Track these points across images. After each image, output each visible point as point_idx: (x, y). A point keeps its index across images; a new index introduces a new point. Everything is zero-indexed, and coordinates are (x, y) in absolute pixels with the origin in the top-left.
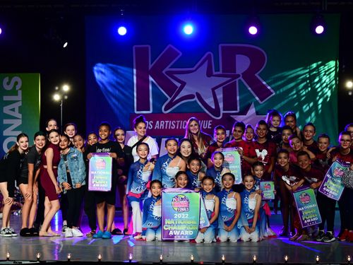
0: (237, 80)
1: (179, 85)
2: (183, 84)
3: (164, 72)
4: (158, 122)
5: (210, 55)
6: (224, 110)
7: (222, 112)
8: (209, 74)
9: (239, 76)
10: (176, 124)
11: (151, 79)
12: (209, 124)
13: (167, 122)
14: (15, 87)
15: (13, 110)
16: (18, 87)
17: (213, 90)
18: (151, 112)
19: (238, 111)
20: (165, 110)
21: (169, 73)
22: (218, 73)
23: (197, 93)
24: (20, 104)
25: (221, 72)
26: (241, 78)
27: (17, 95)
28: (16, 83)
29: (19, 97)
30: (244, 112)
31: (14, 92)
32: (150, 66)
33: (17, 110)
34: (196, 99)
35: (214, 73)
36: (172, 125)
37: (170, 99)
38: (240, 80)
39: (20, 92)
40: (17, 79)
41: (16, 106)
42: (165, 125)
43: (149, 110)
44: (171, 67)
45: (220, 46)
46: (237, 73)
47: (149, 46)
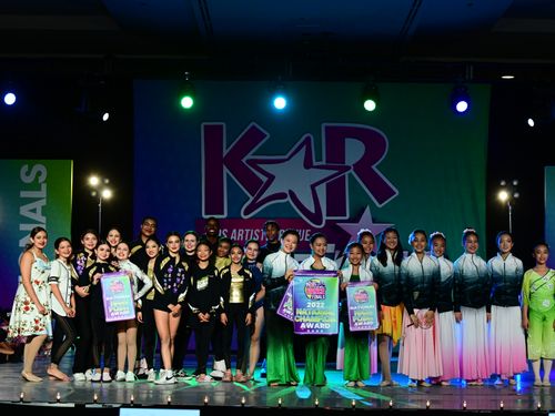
0: (346, 173)
2: (271, 178)
3: (244, 161)
4: (235, 231)
5: (308, 139)
6: (328, 215)
7: (325, 218)
8: (308, 164)
9: (349, 168)
10: (260, 234)
11: (226, 170)
12: (307, 235)
13: (247, 231)
14: (36, 179)
15: (34, 211)
16: (42, 179)
17: (313, 187)
18: (225, 216)
19: (347, 218)
20: (246, 213)
21: (253, 163)
22: (320, 163)
23: (290, 192)
24: (44, 202)
25: (324, 163)
26: (352, 171)
27: (39, 189)
28: (39, 173)
29: (43, 193)
30: (355, 219)
31: (35, 186)
32: (225, 152)
33: (39, 211)
34: (289, 199)
35: (315, 164)
36: (254, 235)
37: (252, 198)
38: (350, 175)
39: (44, 186)
40: (39, 167)
41: (38, 205)
42: (244, 235)
43: (223, 214)
44: (254, 154)
45: (324, 125)
46: (347, 163)
47: (224, 124)
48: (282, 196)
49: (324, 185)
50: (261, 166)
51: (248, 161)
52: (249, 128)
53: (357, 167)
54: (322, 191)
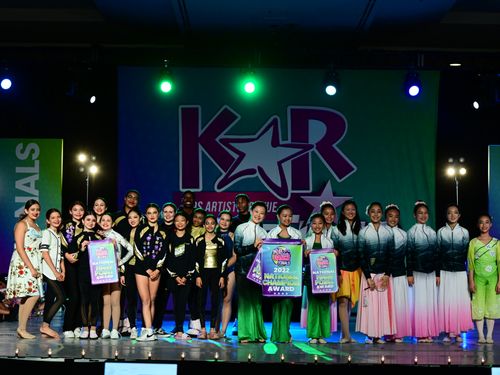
0: (310, 152)
1: (236, 156)
2: (242, 155)
3: (217, 140)
4: (209, 203)
5: (275, 121)
6: (293, 189)
7: (290, 191)
8: (275, 143)
9: (312, 147)
10: (232, 206)
11: (201, 148)
12: (274, 207)
13: (220, 203)
14: (30, 155)
15: (28, 185)
16: (35, 156)
17: (280, 164)
18: (200, 190)
19: (310, 191)
20: (219, 187)
21: (226, 142)
22: (286, 142)
23: (260, 168)
24: (37, 177)
25: (289, 142)
26: (314, 149)
27: (33, 166)
28: (33, 151)
29: (36, 169)
30: (318, 192)
31: (29, 163)
32: (201, 132)
33: (33, 185)
34: (258, 174)
35: (281, 142)
36: (226, 207)
37: (224, 174)
38: (313, 152)
39: (37, 163)
40: (33, 145)
41: (32, 180)
42: (218, 207)
43: (198, 187)
44: (226, 134)
45: (289, 108)
46: (310, 142)
47: (199, 106)
48: (252, 171)
49: (289, 162)
50: (233, 144)
51: (221, 140)
52: (222, 110)
53: (320, 146)
54: (287, 167)
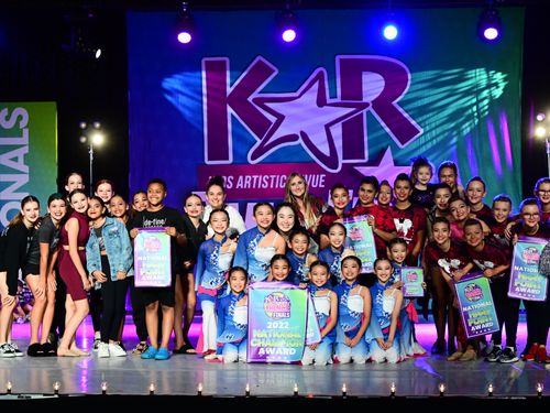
0: (364, 111)
1: (273, 119)
2: (281, 118)
3: (250, 99)
4: (241, 178)
5: (321, 73)
6: (344, 159)
7: (341, 161)
8: (321, 102)
9: (367, 105)
10: (269, 181)
11: (230, 110)
12: (322, 181)
13: (255, 177)
14: (17, 124)
15: (15, 159)
16: (23, 124)
17: (327, 127)
18: (231, 161)
19: (365, 161)
20: (253, 158)
21: (260, 101)
23: (302, 133)
24: (26, 150)
25: (338, 100)
26: (370, 108)
27: (21, 136)
28: (20, 118)
29: (25, 140)
30: (375, 161)
31: (16, 132)
32: (229, 90)
33: (21, 160)
34: (300, 141)
35: (329, 101)
36: (263, 182)
37: (259, 141)
38: (368, 112)
39: (26, 132)
40: (21, 111)
41: (20, 153)
42: (252, 182)
43: (227, 159)
44: (260, 92)
45: (338, 58)
46: (365, 100)
47: (227, 59)
